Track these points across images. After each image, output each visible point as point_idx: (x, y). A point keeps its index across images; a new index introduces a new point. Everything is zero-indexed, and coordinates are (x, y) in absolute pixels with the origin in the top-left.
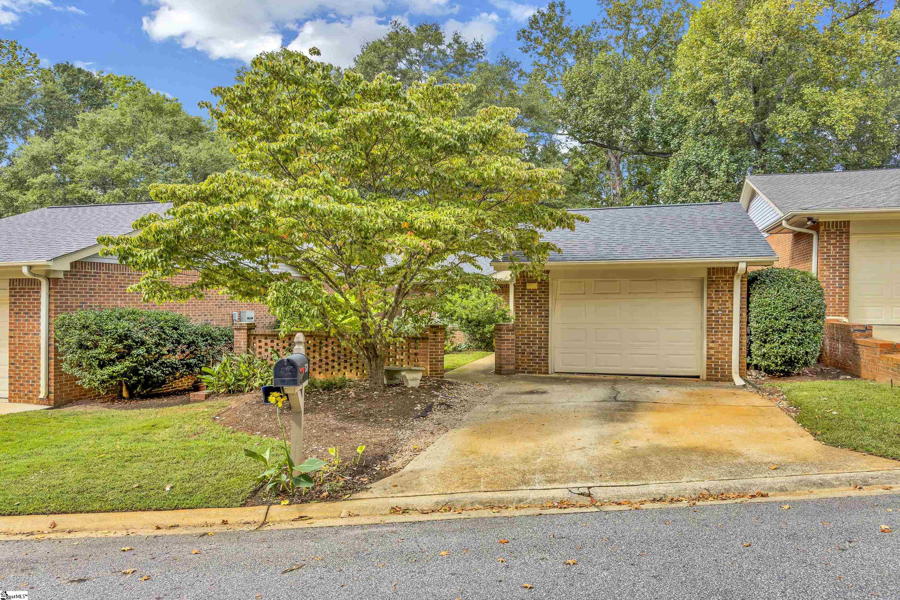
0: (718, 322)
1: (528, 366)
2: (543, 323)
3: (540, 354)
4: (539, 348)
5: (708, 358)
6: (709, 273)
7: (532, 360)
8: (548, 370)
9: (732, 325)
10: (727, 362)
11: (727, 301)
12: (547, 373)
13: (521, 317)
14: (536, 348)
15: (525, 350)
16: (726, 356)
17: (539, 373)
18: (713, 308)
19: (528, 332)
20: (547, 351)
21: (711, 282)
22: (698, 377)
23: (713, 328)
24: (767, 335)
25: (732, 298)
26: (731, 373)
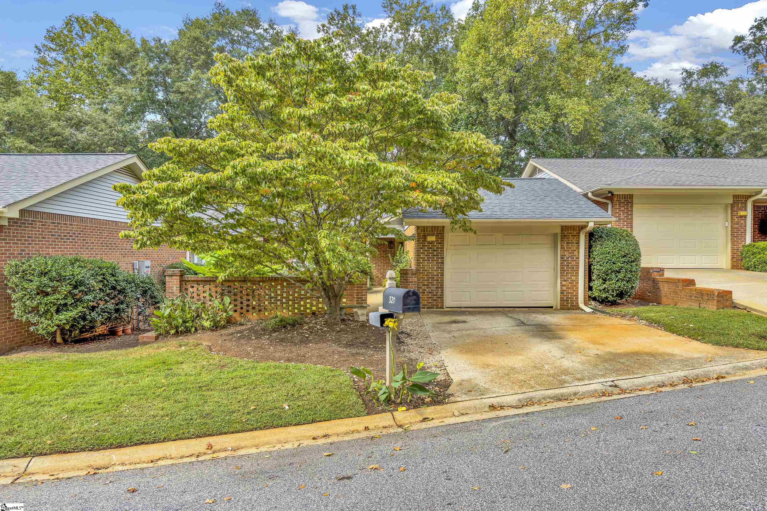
0: (568, 266)
1: (427, 303)
2: (439, 268)
3: (437, 293)
4: (436, 288)
5: (561, 293)
6: (562, 230)
7: (430, 298)
8: (443, 305)
9: (578, 268)
10: (575, 296)
11: (575, 251)
12: (443, 308)
13: (421, 263)
14: (434, 288)
15: (425, 290)
16: (574, 291)
17: (437, 308)
18: (565, 255)
19: (427, 275)
20: (443, 290)
21: (563, 236)
22: (552, 307)
23: (565, 271)
24: (607, 275)
25: (578, 248)
26: (578, 303)
